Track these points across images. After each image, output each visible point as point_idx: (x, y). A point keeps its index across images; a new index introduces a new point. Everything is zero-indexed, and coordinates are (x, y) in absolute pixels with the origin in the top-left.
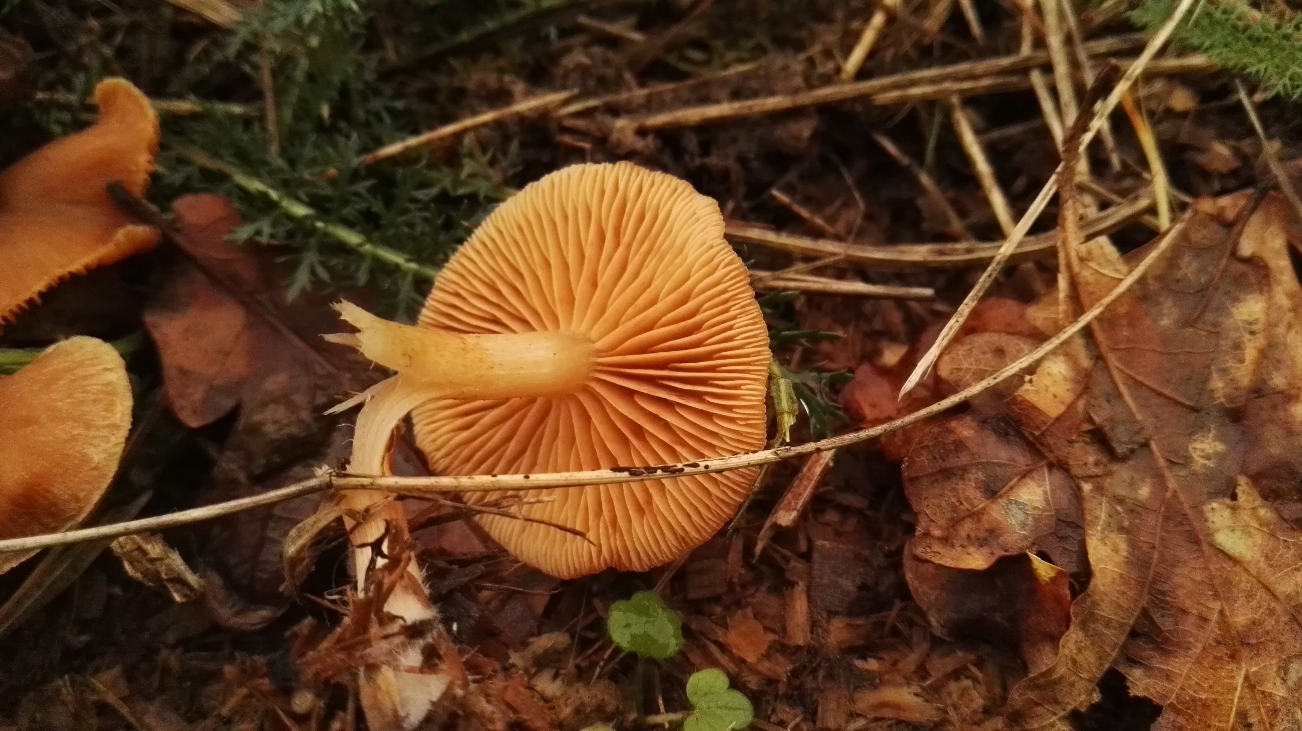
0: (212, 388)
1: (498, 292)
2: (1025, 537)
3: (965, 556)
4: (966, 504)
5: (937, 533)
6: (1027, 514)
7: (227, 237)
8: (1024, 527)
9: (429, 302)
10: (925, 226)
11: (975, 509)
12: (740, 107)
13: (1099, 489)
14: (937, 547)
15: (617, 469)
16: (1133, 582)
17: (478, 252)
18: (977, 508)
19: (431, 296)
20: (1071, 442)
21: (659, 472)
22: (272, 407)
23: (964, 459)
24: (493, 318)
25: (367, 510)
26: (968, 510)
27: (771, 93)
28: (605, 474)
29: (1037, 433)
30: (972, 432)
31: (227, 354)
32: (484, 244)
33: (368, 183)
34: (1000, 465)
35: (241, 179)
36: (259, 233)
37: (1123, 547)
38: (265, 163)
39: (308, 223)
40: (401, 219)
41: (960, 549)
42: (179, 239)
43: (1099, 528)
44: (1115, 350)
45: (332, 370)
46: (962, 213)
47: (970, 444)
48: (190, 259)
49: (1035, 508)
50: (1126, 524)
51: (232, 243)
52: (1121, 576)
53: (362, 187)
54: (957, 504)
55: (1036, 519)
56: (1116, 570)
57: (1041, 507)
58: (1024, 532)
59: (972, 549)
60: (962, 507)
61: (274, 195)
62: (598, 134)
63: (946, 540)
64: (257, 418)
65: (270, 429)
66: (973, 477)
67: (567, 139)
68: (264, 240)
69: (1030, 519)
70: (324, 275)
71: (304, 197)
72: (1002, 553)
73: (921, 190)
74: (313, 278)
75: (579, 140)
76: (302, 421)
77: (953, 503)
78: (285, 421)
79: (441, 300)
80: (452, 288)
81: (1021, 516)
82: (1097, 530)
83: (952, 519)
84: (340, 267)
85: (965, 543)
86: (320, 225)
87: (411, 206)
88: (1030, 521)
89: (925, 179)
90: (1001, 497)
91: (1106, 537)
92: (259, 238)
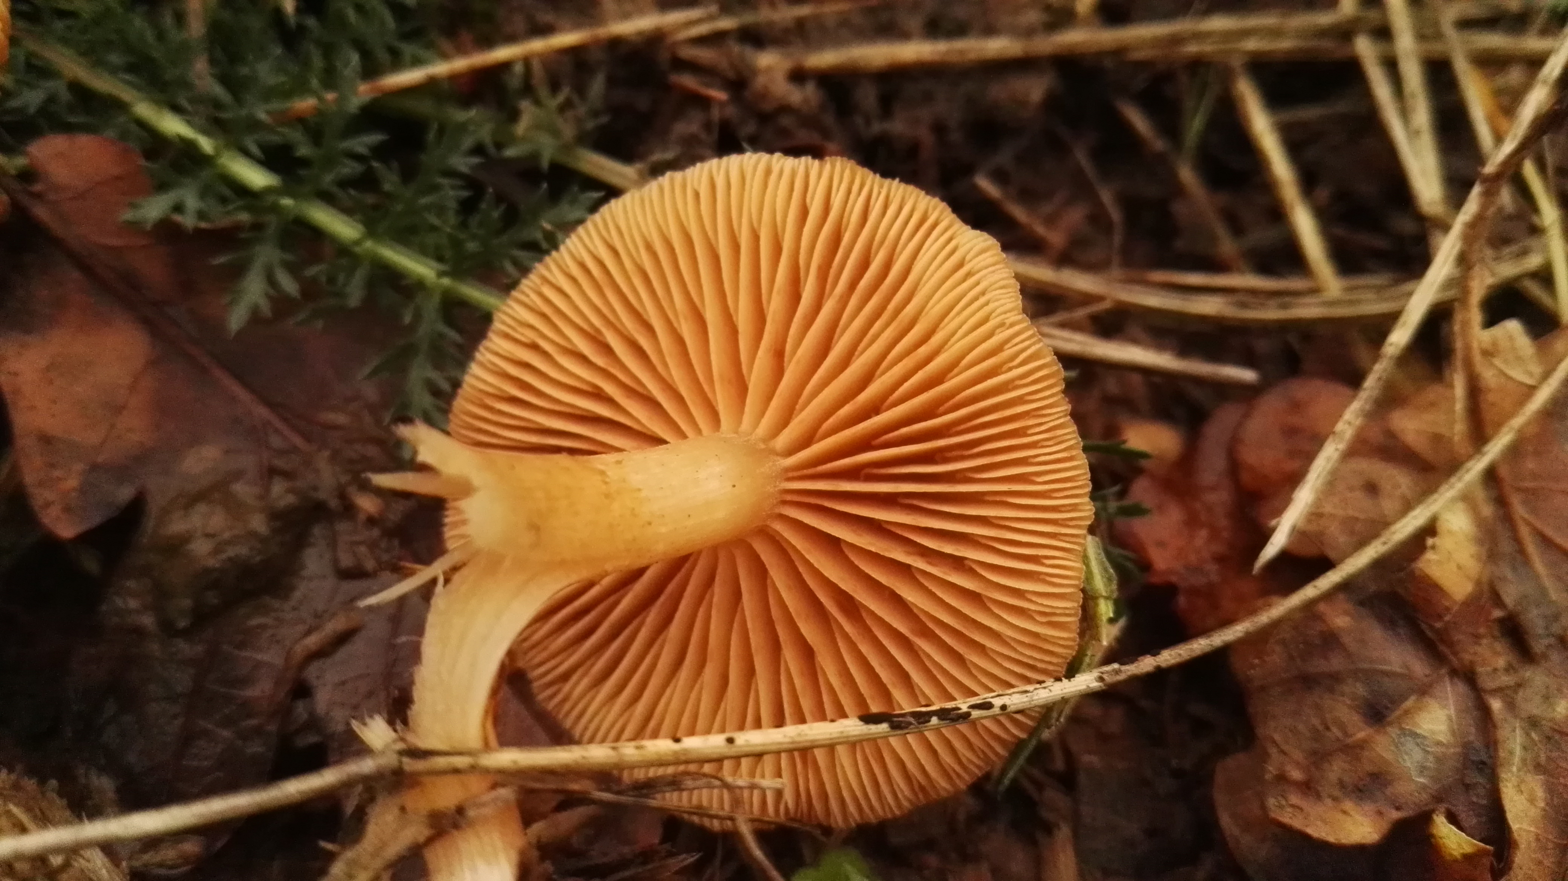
0: (94, 467)
1: (607, 349)
2: (1424, 787)
3: (1340, 816)
4: (1335, 730)
5: (1296, 775)
6: (1428, 752)
7: (128, 215)
8: (1421, 772)
9: (483, 354)
10: (1180, 244)
11: (1349, 741)
12: (948, 52)
13: (1511, 706)
14: (1294, 799)
15: (868, 718)
16: (1550, 845)
17: (573, 280)
18: (1354, 738)
19: (486, 343)
20: (1477, 637)
21: (934, 720)
22: (202, 508)
23: (1336, 663)
24: (595, 391)
25: (460, 810)
26: (1338, 740)
27: (990, 31)
28: (852, 726)
29: (1438, 625)
30: (1347, 619)
31: (119, 409)
32: (583, 266)
33: (375, 138)
34: (1387, 674)
35: (144, 110)
36: (178, 208)
37: (1540, 793)
38: (185, 84)
39: (271, 199)
40: (424, 201)
41: (1329, 802)
42: (41, 212)
43: (1514, 769)
44: (1519, 490)
45: (298, 441)
46: (1237, 228)
47: (1346, 640)
48: (56, 242)
49: (1439, 743)
50: (1543, 759)
51: (134, 227)
52: (1537, 835)
53: (363, 143)
54: (1321, 728)
55: (1439, 760)
56: (1532, 829)
57: (1445, 741)
58: (1422, 780)
59: (1348, 805)
60: (1328, 734)
61: (206, 144)
62: (731, 74)
63: (1308, 788)
64: (177, 526)
65: (201, 548)
66: (1347, 689)
67: (688, 81)
68: (188, 221)
69: (1431, 758)
70: (289, 285)
71: (254, 149)
72: (1396, 815)
73: (1178, 190)
74: (272, 292)
75: (708, 85)
76: (253, 534)
77: (1313, 725)
78: (227, 535)
79: (508, 355)
80: (529, 336)
81: (1417, 755)
82: (1511, 771)
83: (1314, 753)
84: (324, 279)
85: (1337, 793)
86: (287, 202)
87: (444, 181)
88: (1430, 763)
89: (1187, 174)
90: (1390, 724)
91: (1523, 781)
92: (178, 218)
